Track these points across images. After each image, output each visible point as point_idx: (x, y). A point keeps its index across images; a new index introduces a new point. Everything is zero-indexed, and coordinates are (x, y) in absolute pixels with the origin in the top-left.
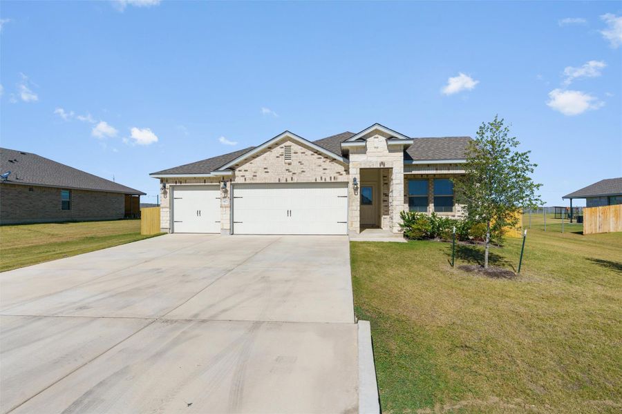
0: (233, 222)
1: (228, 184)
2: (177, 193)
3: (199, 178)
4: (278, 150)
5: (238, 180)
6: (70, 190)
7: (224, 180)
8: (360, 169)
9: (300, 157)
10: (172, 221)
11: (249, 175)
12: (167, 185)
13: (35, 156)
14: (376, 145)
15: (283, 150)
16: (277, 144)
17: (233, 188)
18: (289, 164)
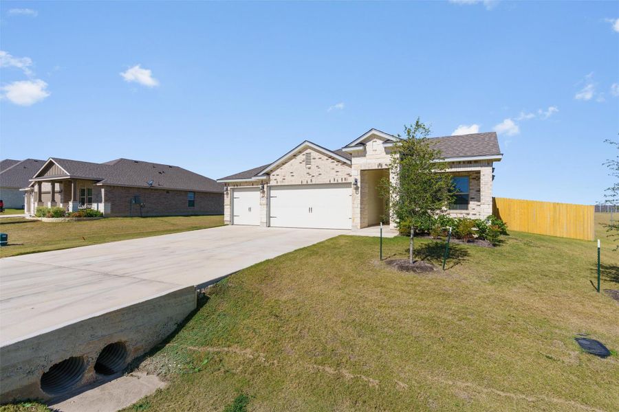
0: (270, 217)
1: (265, 186)
2: (236, 194)
3: (249, 182)
4: (301, 157)
5: (272, 183)
6: (194, 192)
7: (262, 183)
8: (361, 170)
9: (318, 162)
10: (232, 216)
11: (279, 178)
12: (229, 188)
13: (178, 169)
14: (374, 148)
15: (304, 157)
16: (300, 152)
17: (270, 189)
18: (309, 168)
